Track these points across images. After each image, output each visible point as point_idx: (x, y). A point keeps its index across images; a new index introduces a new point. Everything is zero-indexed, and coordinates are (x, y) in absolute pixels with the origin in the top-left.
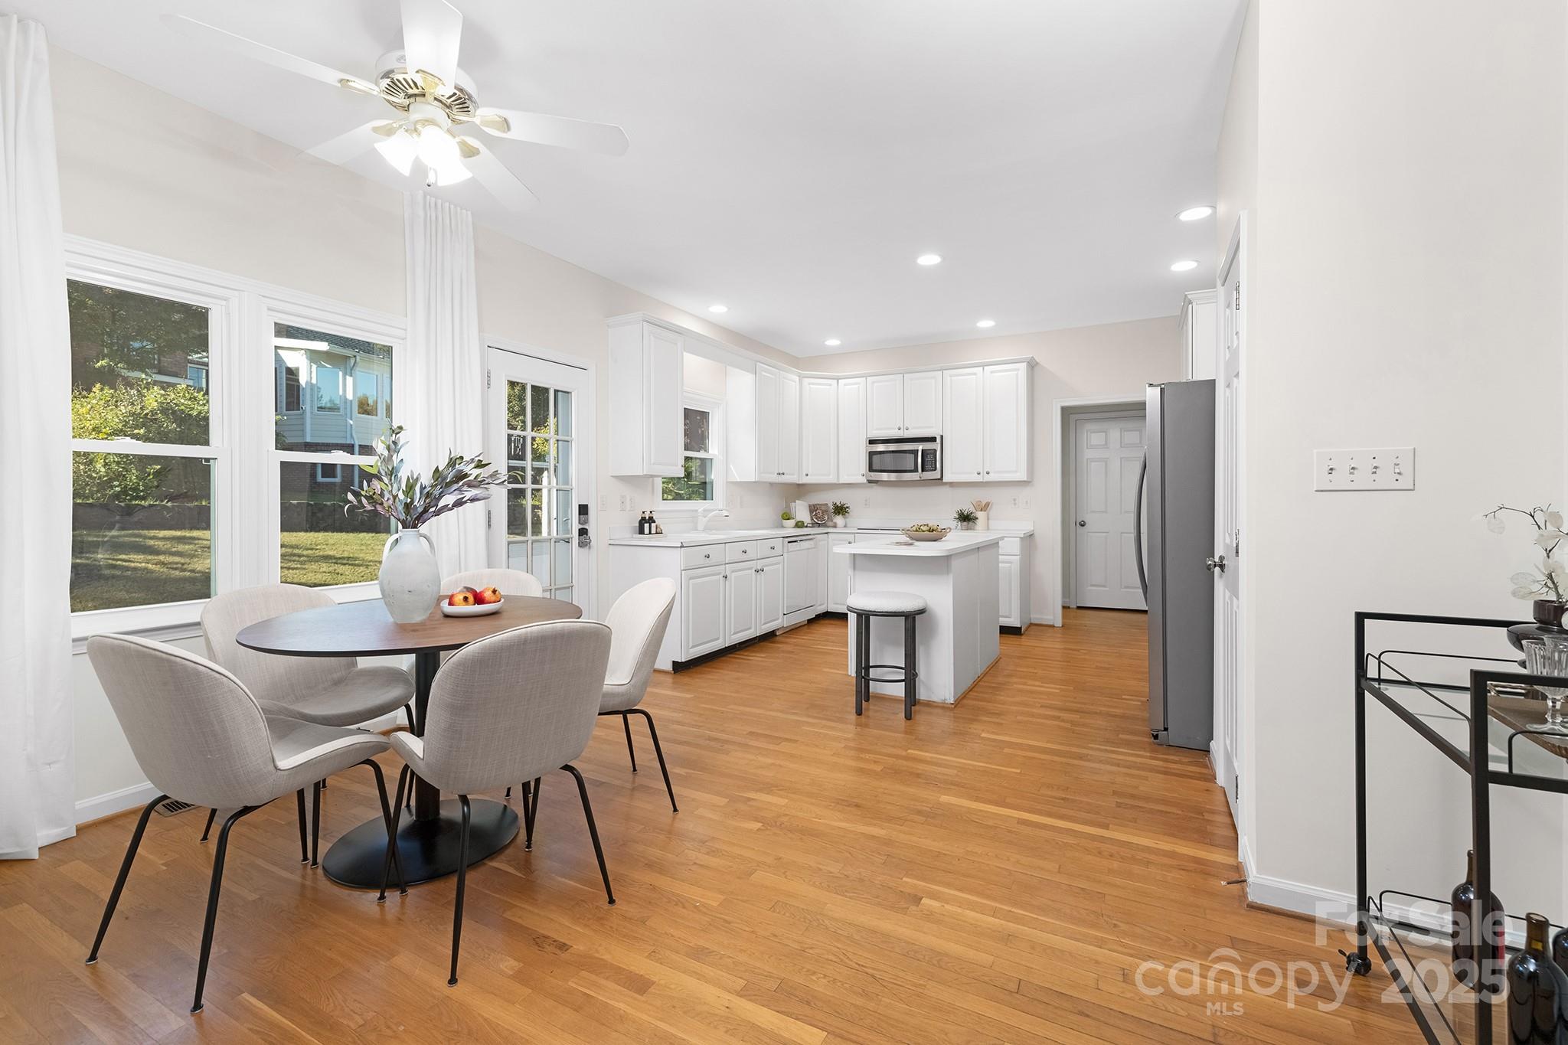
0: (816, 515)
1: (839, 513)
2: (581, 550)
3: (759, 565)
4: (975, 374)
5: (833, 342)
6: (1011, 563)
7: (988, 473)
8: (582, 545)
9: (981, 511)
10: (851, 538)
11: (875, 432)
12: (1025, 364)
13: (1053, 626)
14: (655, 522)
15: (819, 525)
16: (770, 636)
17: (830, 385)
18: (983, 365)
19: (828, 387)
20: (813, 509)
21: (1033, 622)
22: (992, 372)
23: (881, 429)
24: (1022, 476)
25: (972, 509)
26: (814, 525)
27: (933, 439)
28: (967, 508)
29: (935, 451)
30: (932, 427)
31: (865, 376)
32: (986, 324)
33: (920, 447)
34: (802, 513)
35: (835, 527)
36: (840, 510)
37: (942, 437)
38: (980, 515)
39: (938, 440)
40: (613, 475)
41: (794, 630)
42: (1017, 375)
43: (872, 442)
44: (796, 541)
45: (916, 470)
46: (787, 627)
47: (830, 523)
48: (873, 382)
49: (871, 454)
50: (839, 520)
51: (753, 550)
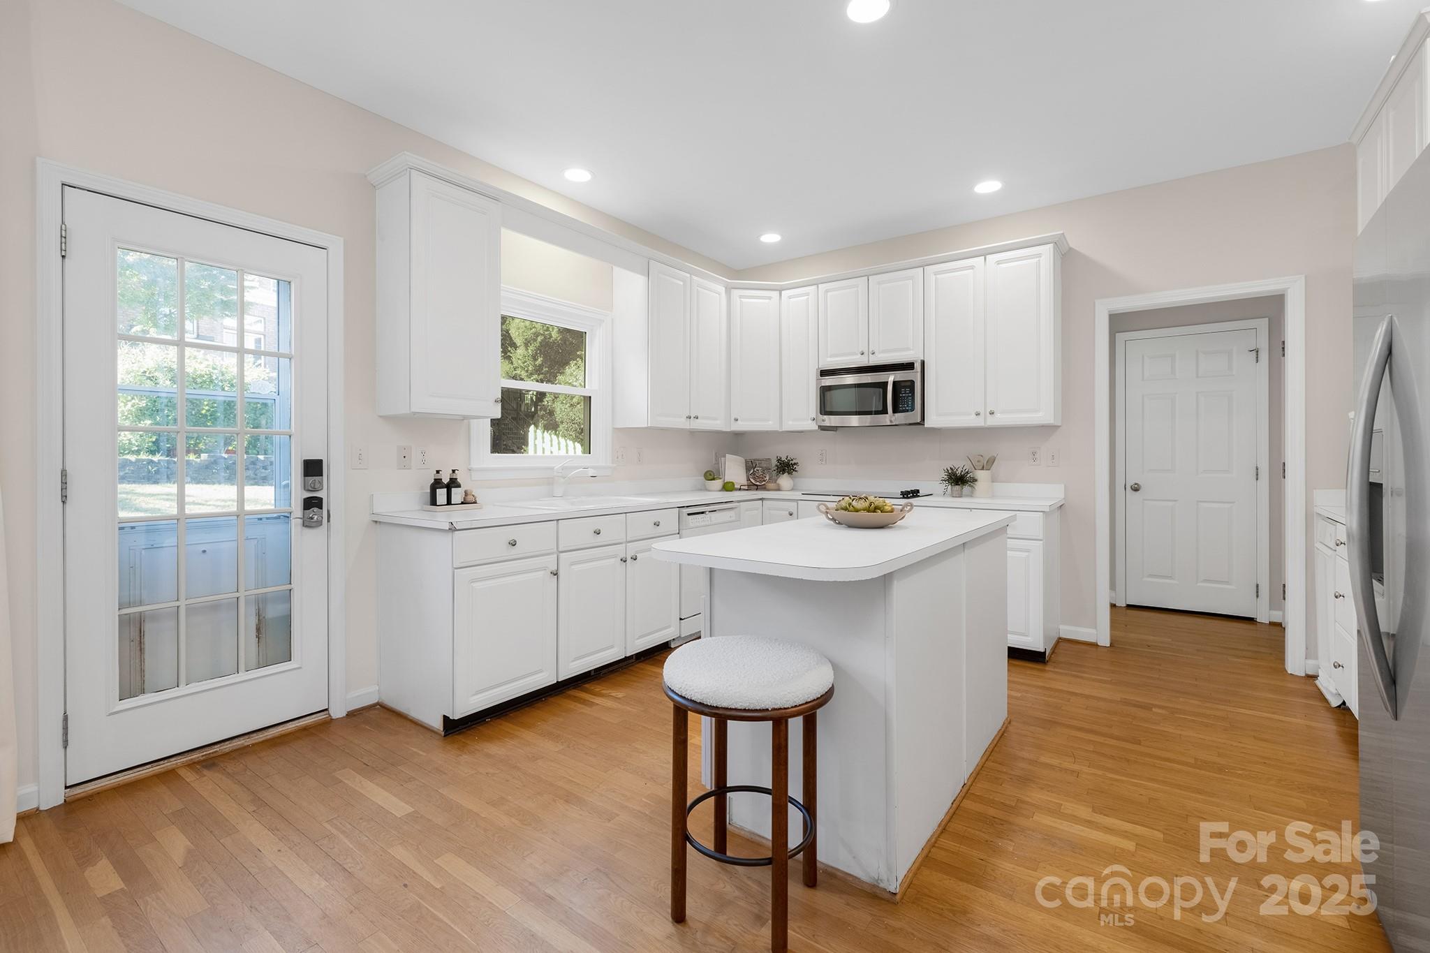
0: (753, 474)
1: (784, 471)
2: (307, 531)
3: (629, 551)
4: (972, 267)
5: (771, 238)
6: (1028, 551)
7: (992, 413)
8: (308, 523)
9: (983, 469)
10: (792, 506)
11: (829, 359)
12: (1051, 246)
13: (1095, 645)
14: (459, 486)
15: (757, 488)
16: (658, 652)
17: (770, 298)
18: (985, 253)
19: (767, 301)
20: (750, 466)
21: (1063, 636)
22: (999, 263)
23: (837, 356)
24: (1044, 415)
25: (968, 467)
26: (751, 487)
27: (909, 366)
28: (960, 466)
29: (912, 382)
30: (908, 349)
31: (816, 284)
32: (988, 187)
33: (891, 378)
34: (735, 471)
35: (779, 490)
36: (786, 467)
37: (923, 363)
38: (981, 475)
39: (918, 366)
40: (381, 414)
42: (1038, 264)
43: (824, 373)
44: (703, 513)
45: (885, 411)
47: (771, 485)
48: (827, 291)
49: (824, 390)
50: (785, 480)
51: (612, 530)
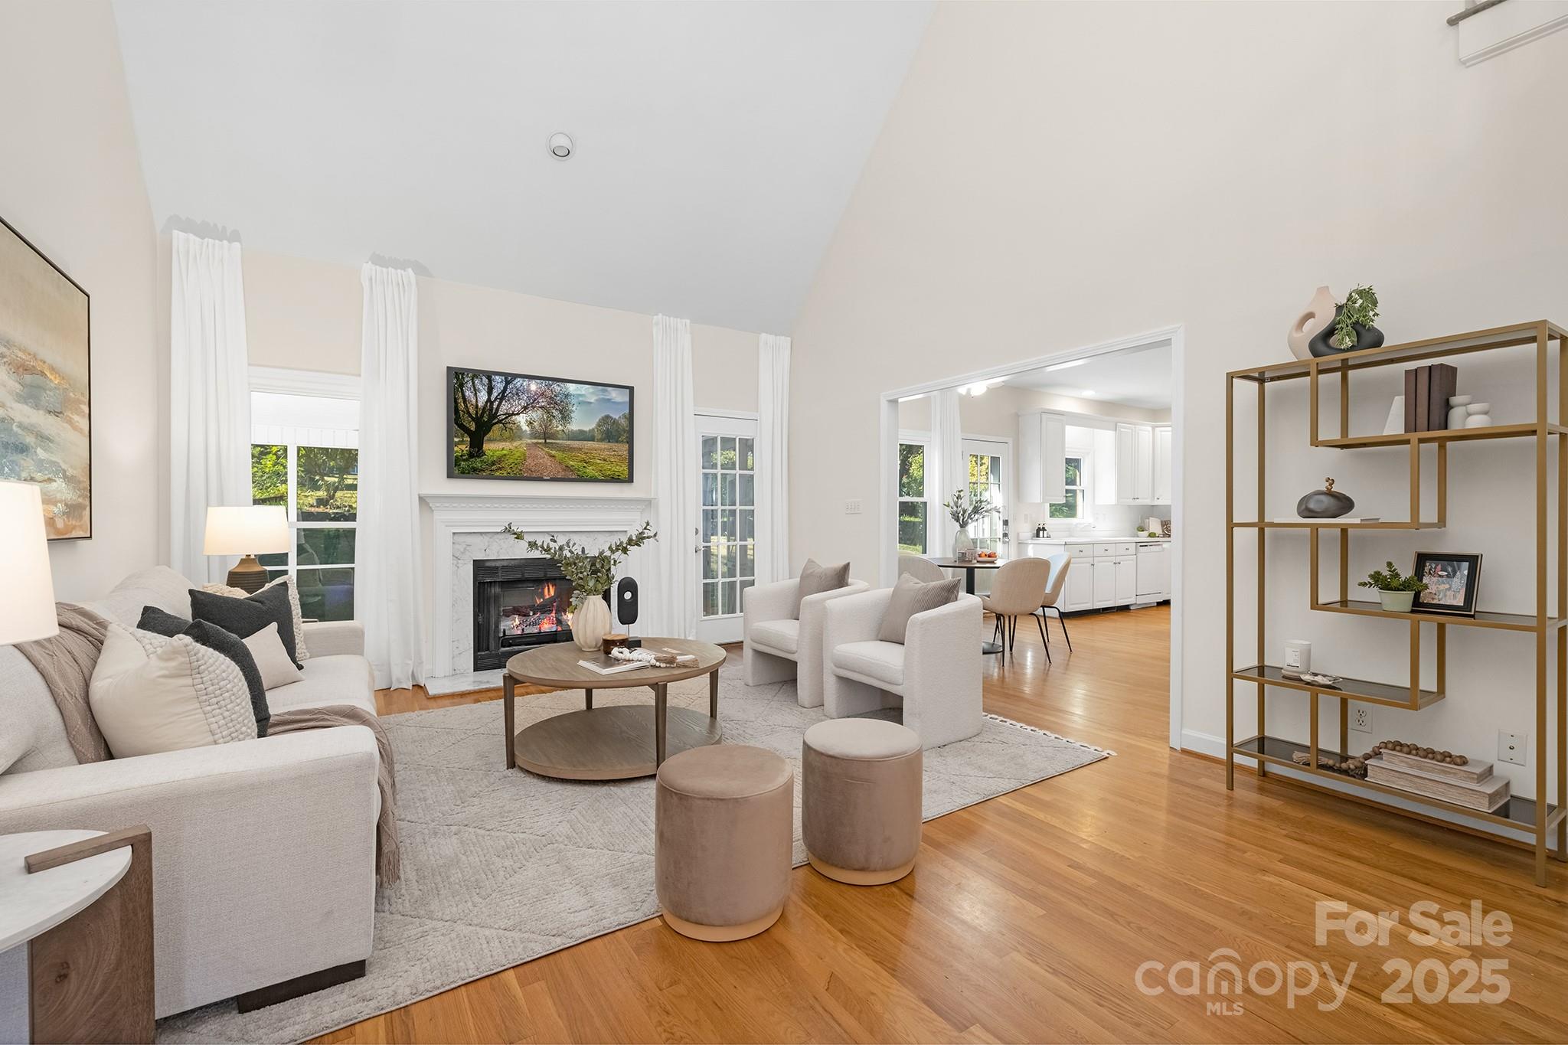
2: (1004, 545)
3: (1118, 559)
14: (1046, 530)
16: (1125, 609)
34: (1154, 527)
41: (1146, 608)
44: (1148, 546)
46: (1139, 605)
51: (1113, 550)
